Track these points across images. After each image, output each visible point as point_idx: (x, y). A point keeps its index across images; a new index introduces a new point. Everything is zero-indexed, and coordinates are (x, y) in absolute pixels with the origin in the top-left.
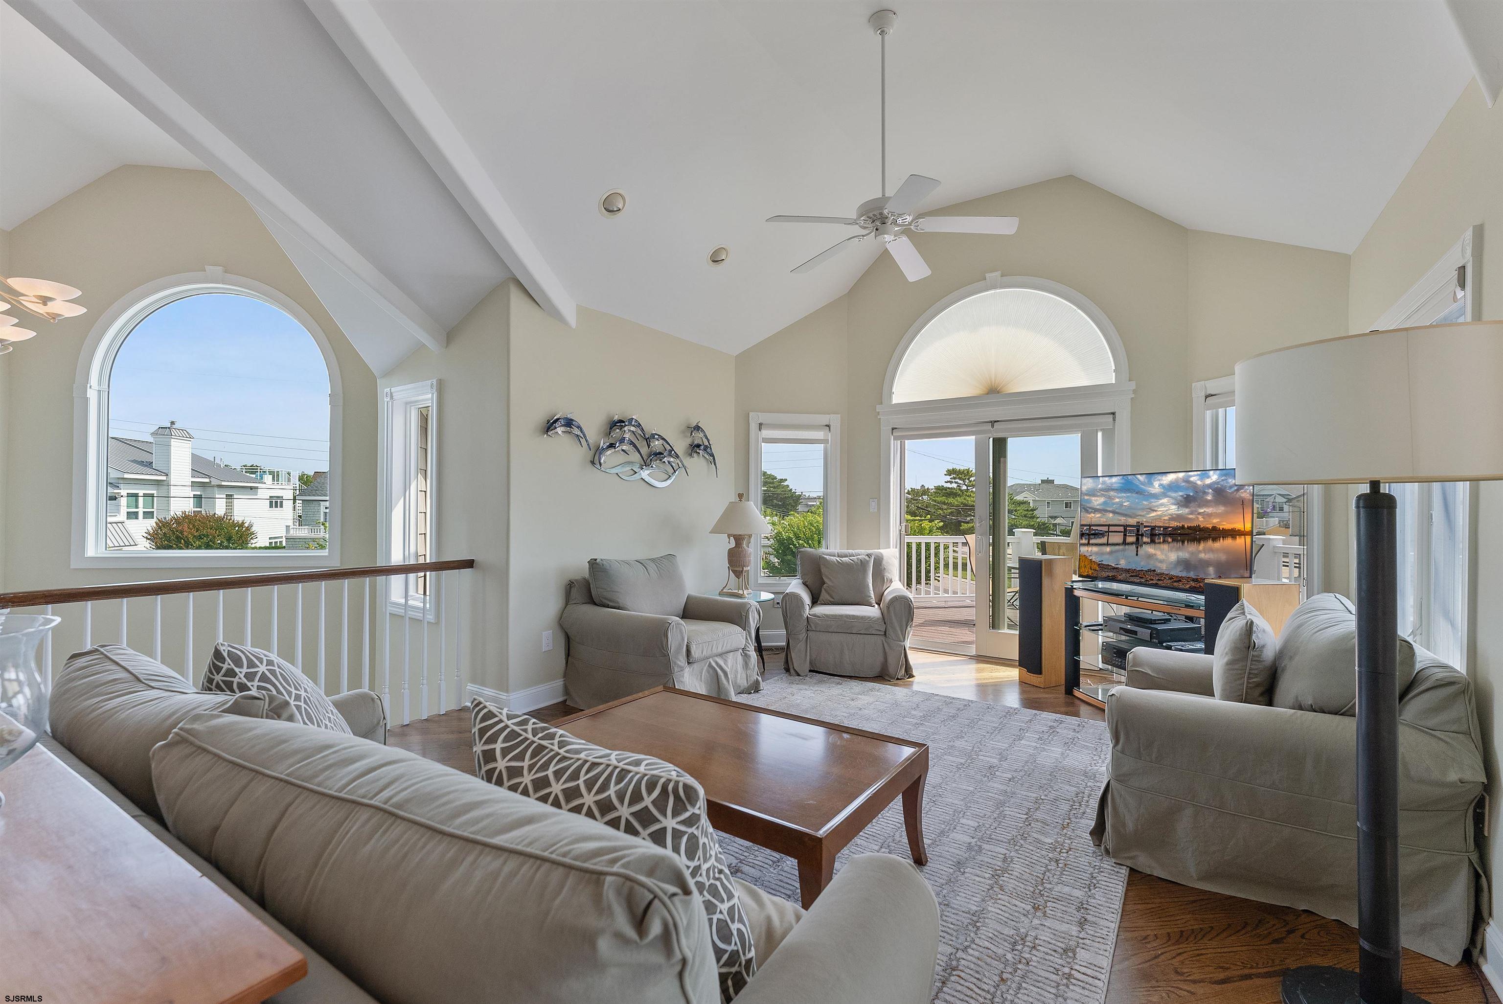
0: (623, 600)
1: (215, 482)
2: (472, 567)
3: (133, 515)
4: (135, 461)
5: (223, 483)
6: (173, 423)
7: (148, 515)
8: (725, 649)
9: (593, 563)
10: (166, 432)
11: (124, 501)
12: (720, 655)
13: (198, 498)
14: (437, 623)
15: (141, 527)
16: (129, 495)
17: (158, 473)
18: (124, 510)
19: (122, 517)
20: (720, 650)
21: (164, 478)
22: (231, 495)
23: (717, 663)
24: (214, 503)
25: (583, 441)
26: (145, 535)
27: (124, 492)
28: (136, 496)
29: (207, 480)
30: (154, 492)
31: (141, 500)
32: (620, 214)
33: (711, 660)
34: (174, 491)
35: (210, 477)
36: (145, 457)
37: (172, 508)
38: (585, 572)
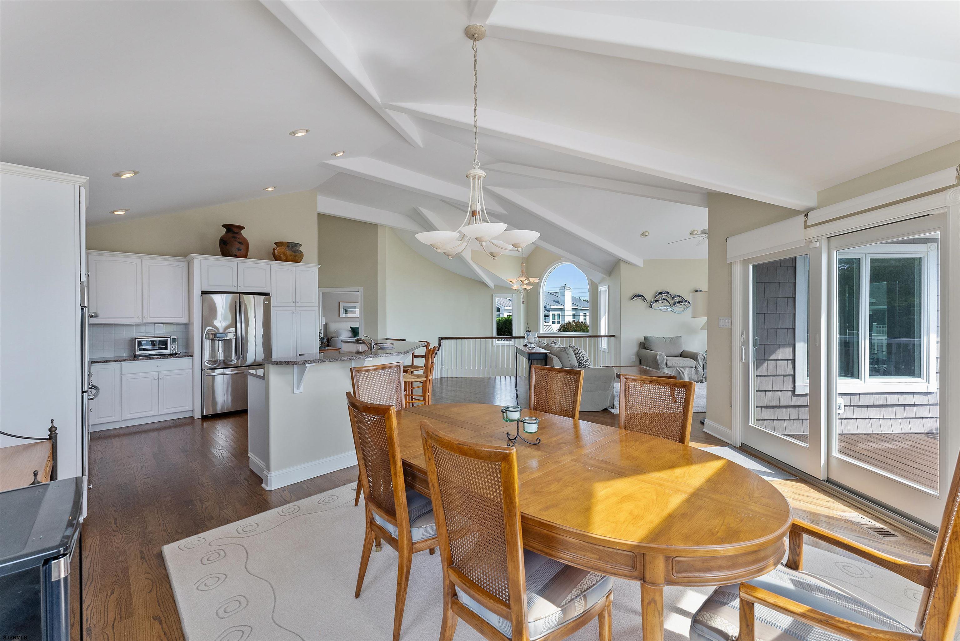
0: (652, 348)
1: (580, 308)
2: (614, 337)
3: (554, 322)
4: (554, 301)
5: (583, 308)
6: (565, 285)
7: (558, 322)
8: (686, 365)
9: (645, 337)
10: (563, 288)
11: (551, 317)
12: (683, 367)
13: (574, 315)
14: (609, 353)
15: (556, 327)
16: (553, 314)
17: (561, 305)
18: (551, 320)
19: (551, 323)
20: (683, 366)
21: (562, 307)
22: (586, 314)
23: (680, 369)
24: (579, 317)
25: (645, 301)
26: (558, 330)
27: (551, 313)
28: (554, 315)
29: (577, 307)
30: (560, 313)
31: (556, 316)
32: (646, 237)
33: (677, 368)
34: (566, 313)
35: (578, 306)
36: (557, 299)
37: (566, 320)
38: (643, 340)
